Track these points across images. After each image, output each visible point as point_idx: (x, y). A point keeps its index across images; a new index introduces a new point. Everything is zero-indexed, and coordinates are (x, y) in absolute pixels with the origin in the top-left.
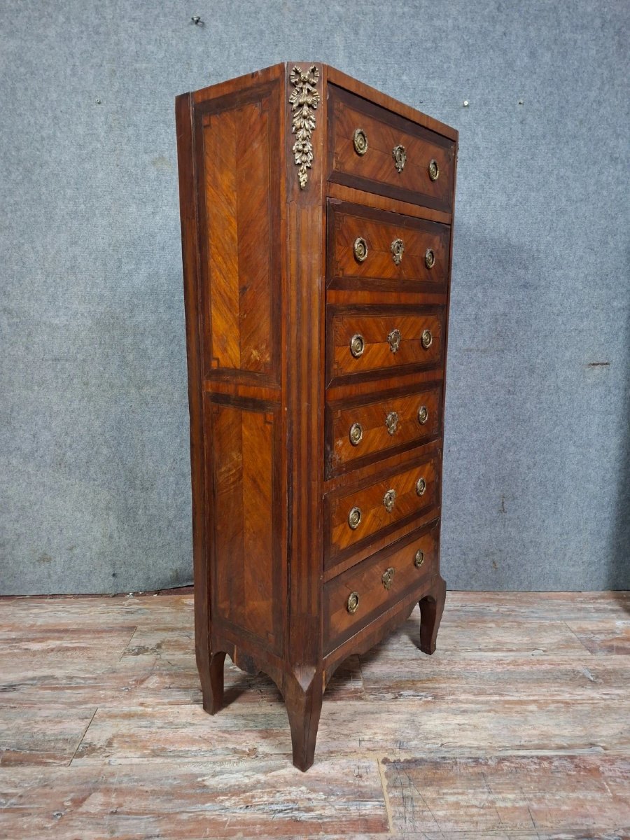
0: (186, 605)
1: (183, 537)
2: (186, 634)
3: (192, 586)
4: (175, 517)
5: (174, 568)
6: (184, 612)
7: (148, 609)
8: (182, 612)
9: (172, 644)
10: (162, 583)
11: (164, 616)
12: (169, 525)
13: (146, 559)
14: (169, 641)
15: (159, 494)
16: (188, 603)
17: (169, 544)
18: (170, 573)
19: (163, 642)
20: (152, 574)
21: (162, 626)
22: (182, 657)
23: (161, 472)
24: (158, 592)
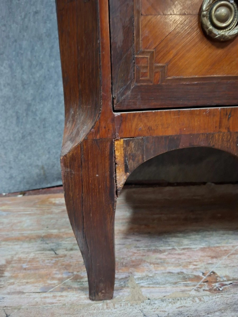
0: (55, 205)
1: (47, 125)
2: (51, 245)
3: (61, 186)
4: (34, 99)
5: (40, 164)
6: (51, 213)
7: (4, 211)
8: (48, 213)
9: (25, 266)
10: (28, 183)
11: (24, 219)
12: (27, 110)
13: (6, 154)
14: (20, 260)
15: (11, 66)
16: (57, 202)
17: (30, 134)
18: (35, 171)
19: (9, 262)
20: (14, 172)
21: (16, 234)
22: (38, 298)
23: (11, 35)
24: (24, 193)
